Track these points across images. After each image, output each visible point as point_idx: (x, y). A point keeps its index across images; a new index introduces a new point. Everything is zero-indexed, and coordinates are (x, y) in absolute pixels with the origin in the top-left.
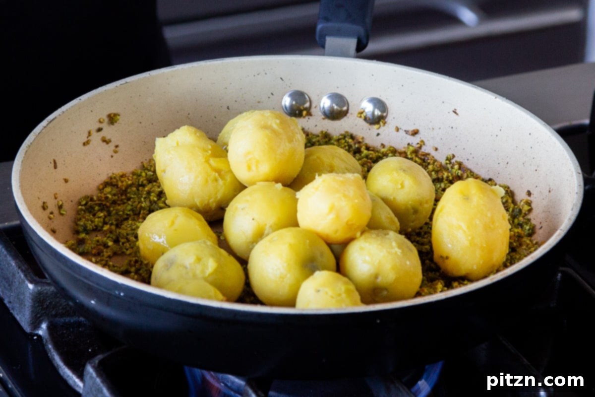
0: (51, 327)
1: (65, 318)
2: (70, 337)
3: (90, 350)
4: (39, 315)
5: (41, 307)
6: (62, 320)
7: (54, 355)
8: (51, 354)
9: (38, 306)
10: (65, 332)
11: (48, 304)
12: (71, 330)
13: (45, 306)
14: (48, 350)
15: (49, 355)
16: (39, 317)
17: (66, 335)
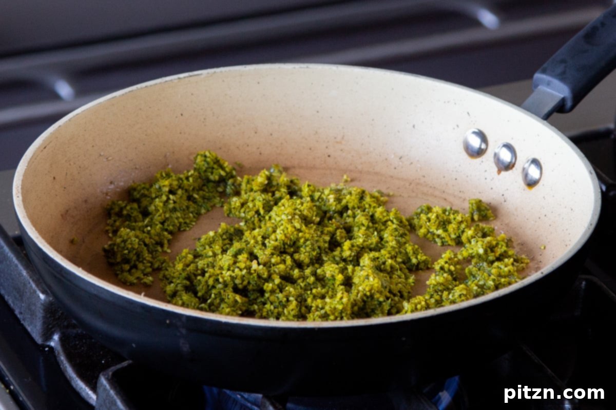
0: (63, 338)
1: (77, 329)
2: (83, 348)
3: (103, 362)
4: (50, 326)
5: (52, 318)
6: (75, 331)
7: (66, 367)
8: (63, 366)
9: (50, 317)
10: (77, 343)
11: (60, 314)
12: (84, 341)
13: (57, 317)
14: (60, 362)
15: (61, 367)
16: (51, 328)
17: (78, 346)
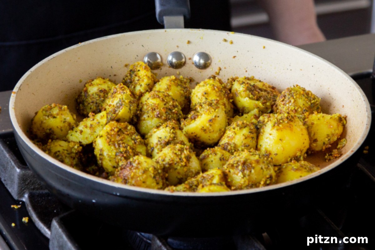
0: (31, 196)
1: (39, 191)
2: (43, 203)
3: (55, 211)
4: (23, 189)
5: (24, 184)
6: (38, 192)
7: (32, 214)
8: (30, 213)
9: (23, 183)
10: (39, 199)
11: (29, 181)
12: (43, 198)
13: (27, 183)
14: (28, 211)
16: (23, 190)
17: (40, 201)
